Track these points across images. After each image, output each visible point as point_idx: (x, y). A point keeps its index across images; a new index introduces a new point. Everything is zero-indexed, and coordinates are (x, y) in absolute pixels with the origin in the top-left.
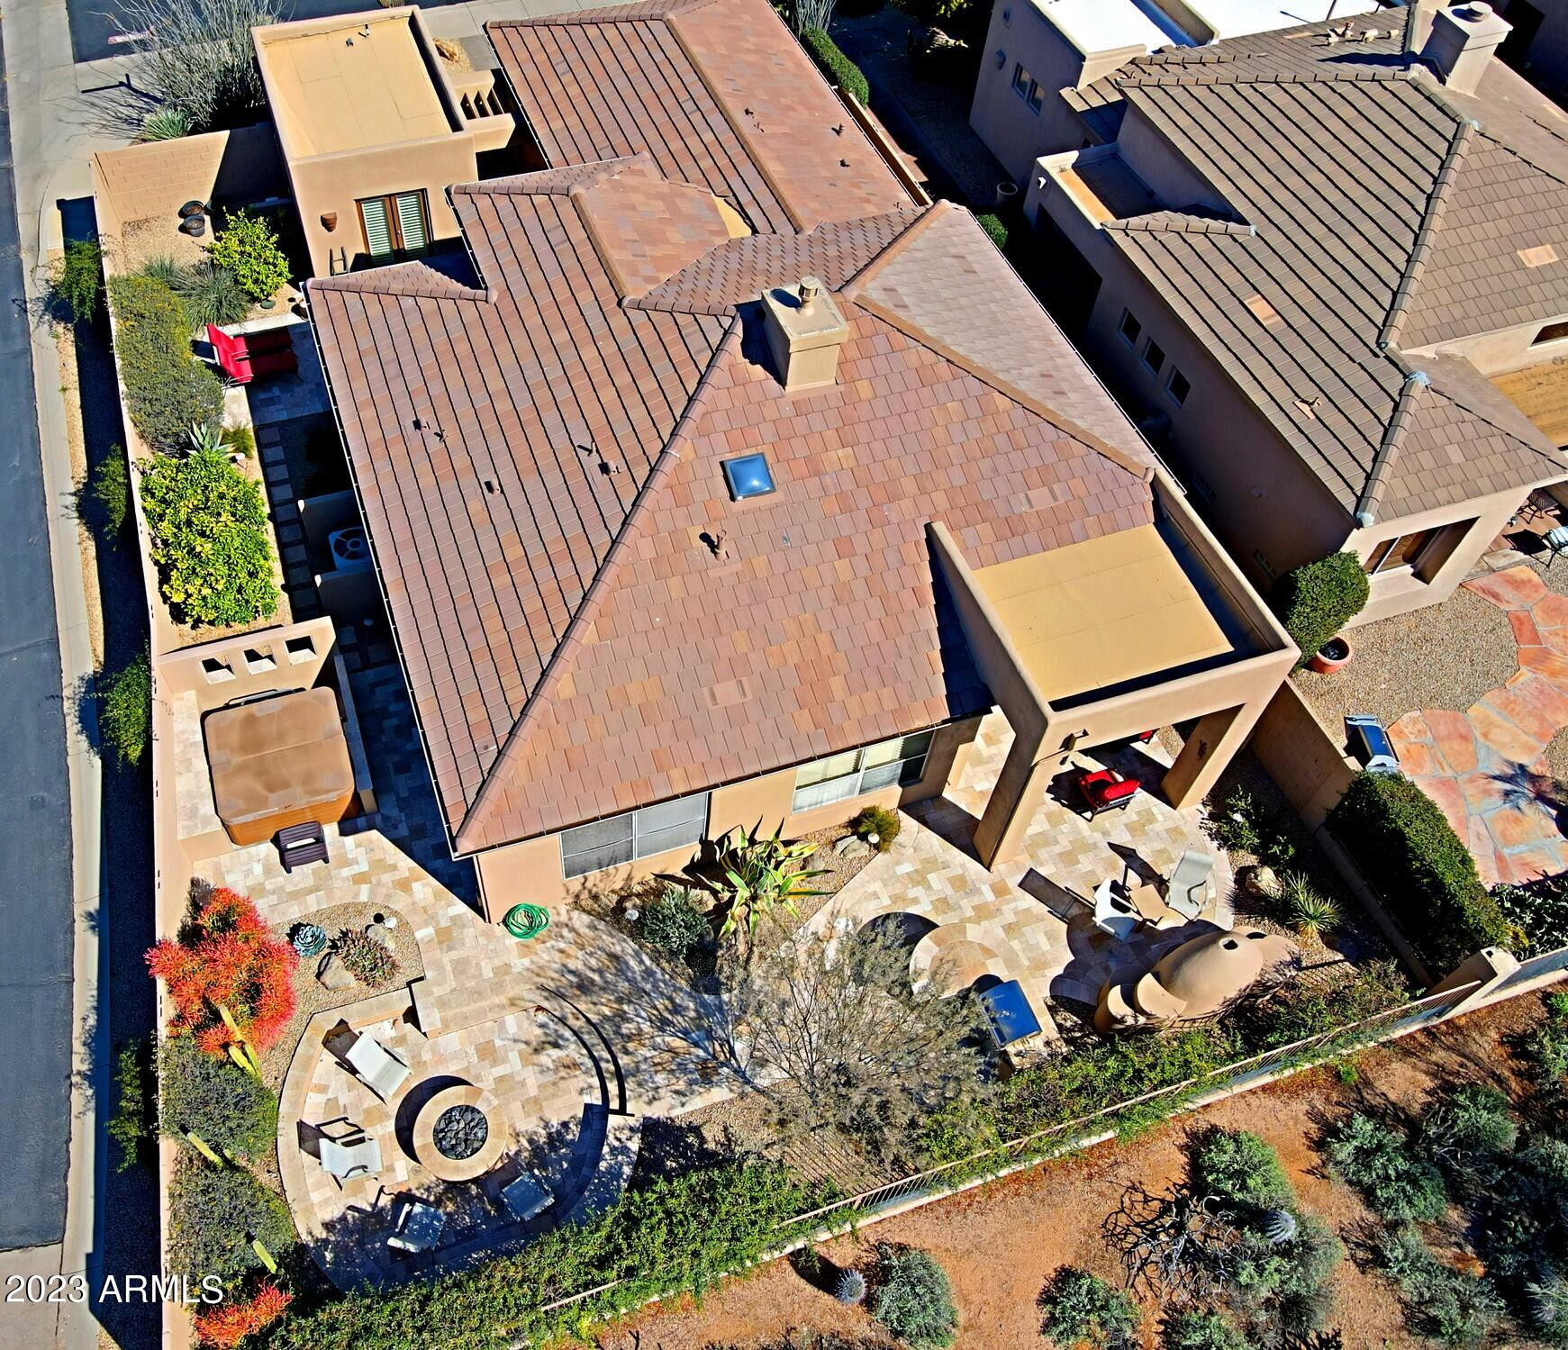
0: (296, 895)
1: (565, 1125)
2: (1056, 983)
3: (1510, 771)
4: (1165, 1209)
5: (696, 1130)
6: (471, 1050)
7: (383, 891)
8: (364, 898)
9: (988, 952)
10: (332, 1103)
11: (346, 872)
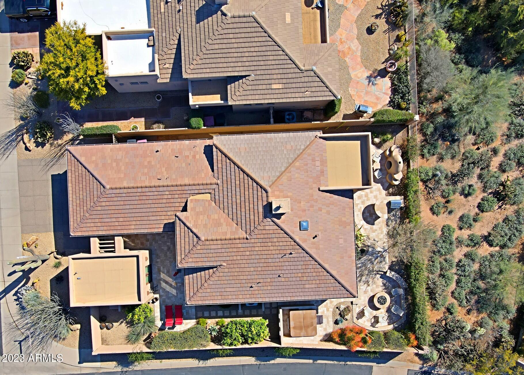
0: (328, 322)
1: (383, 283)
2: (384, 189)
3: (368, 80)
4: (426, 189)
5: (392, 262)
6: (365, 295)
7: (331, 306)
8: (332, 310)
9: (382, 202)
10: (367, 320)
11: (325, 312)
